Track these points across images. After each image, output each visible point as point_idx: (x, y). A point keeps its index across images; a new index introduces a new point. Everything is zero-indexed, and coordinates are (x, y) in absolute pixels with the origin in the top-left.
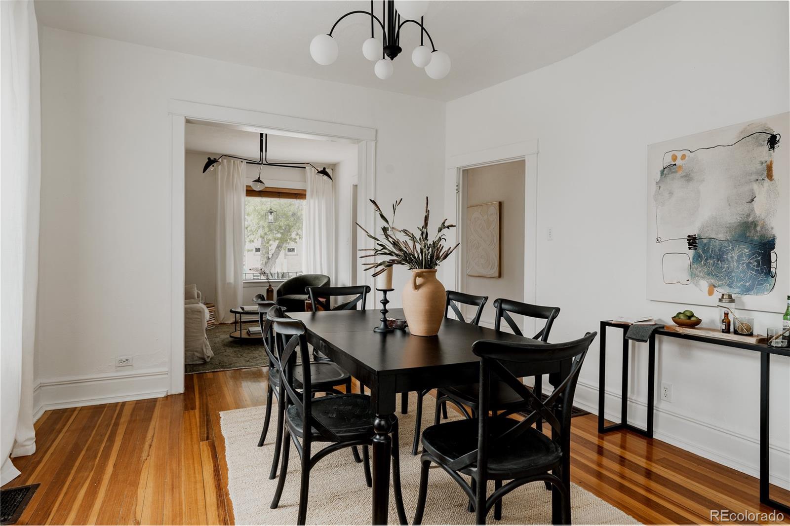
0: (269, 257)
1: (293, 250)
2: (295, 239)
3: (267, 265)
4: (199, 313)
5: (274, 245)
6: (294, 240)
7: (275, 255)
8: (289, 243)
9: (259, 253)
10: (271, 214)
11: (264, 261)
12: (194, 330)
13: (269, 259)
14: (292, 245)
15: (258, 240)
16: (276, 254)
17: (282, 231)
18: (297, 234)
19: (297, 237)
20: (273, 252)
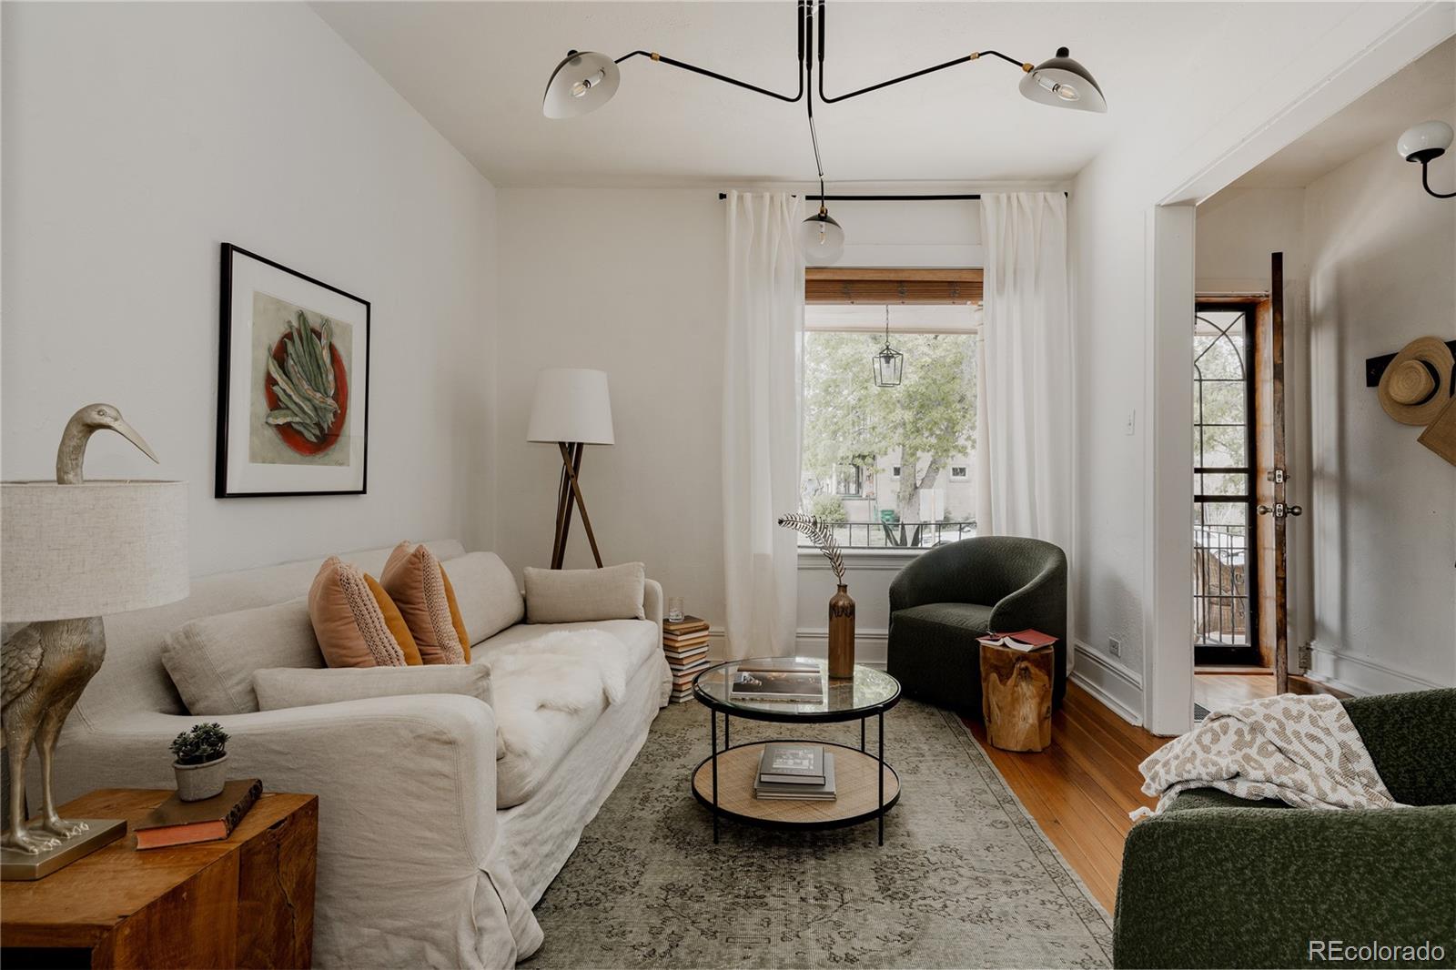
0: (915, 484)
1: (962, 471)
2: (965, 448)
3: (913, 500)
4: (446, 750)
5: (925, 459)
6: (963, 450)
7: (926, 481)
8: (952, 457)
9: (898, 477)
10: (888, 362)
11: (907, 493)
12: (428, 834)
13: (916, 488)
14: (959, 461)
15: (893, 450)
16: (928, 481)
17: (938, 432)
18: (969, 438)
19: (969, 444)
20: (923, 474)
